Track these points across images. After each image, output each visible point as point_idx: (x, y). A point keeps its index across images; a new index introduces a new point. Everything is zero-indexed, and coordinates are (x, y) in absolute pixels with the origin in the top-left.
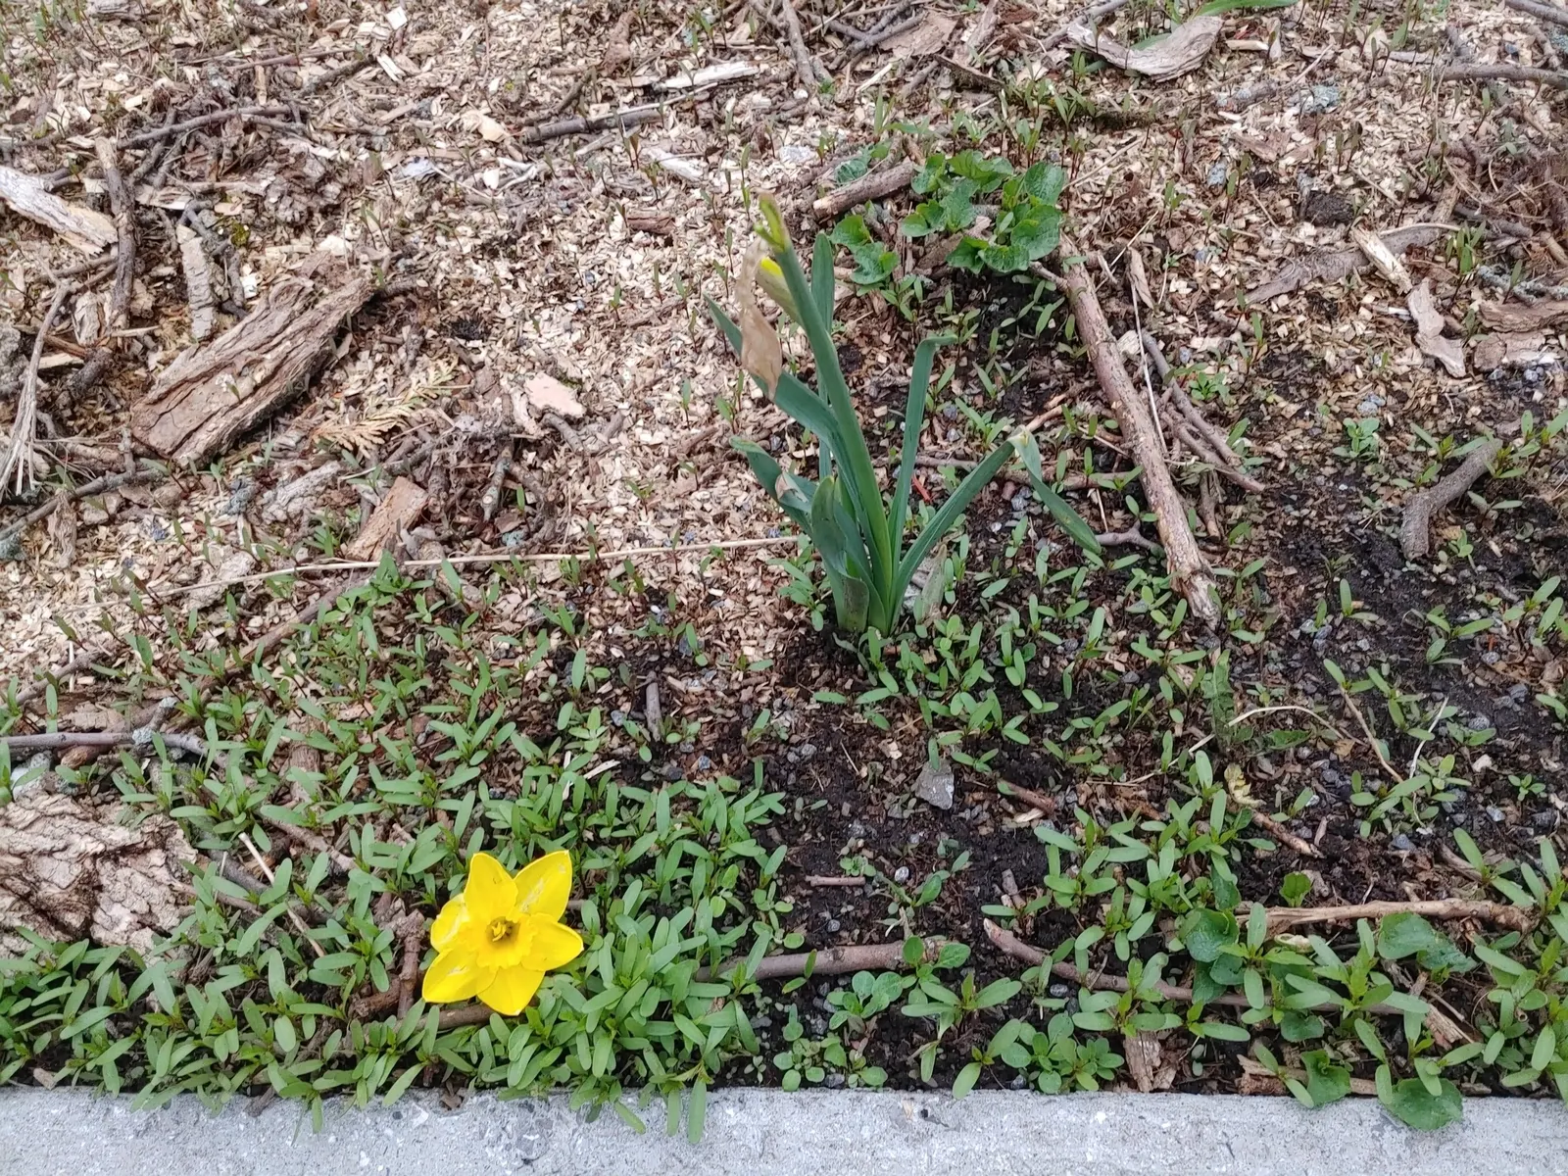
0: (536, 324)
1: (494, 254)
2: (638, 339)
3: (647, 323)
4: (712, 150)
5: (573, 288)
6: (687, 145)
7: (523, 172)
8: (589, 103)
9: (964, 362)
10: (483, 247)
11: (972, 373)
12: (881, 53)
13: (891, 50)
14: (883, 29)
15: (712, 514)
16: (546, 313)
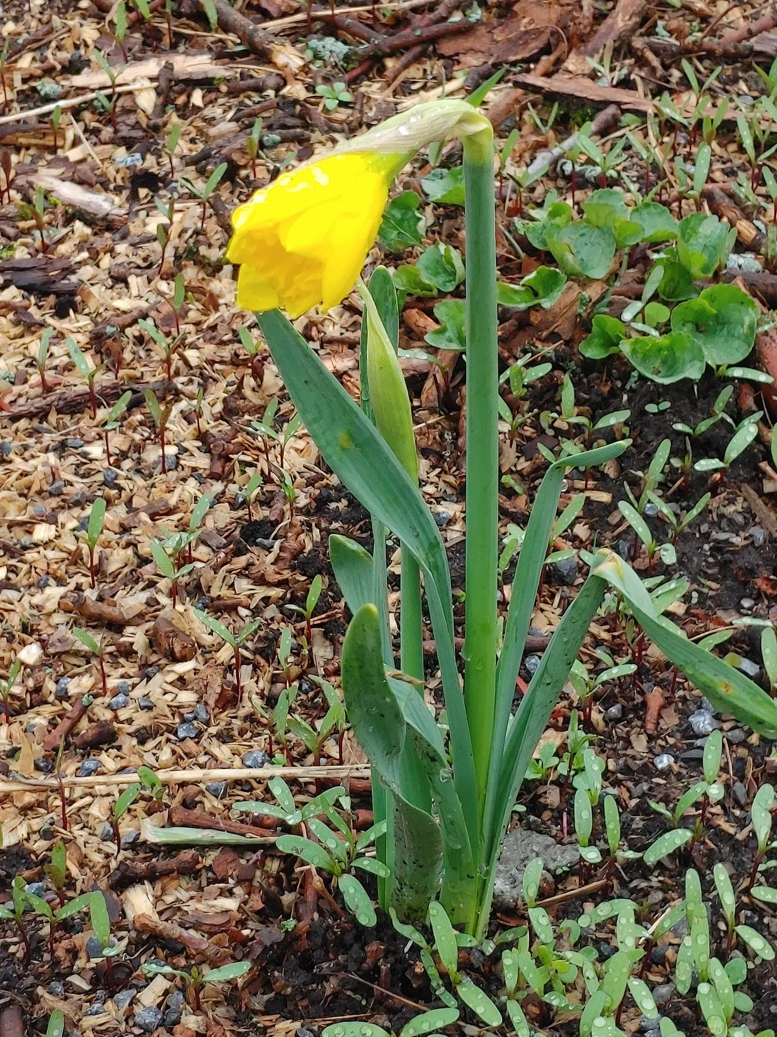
12: (441, 57)
13: (457, 54)
14: (444, 19)
15: (133, 728)
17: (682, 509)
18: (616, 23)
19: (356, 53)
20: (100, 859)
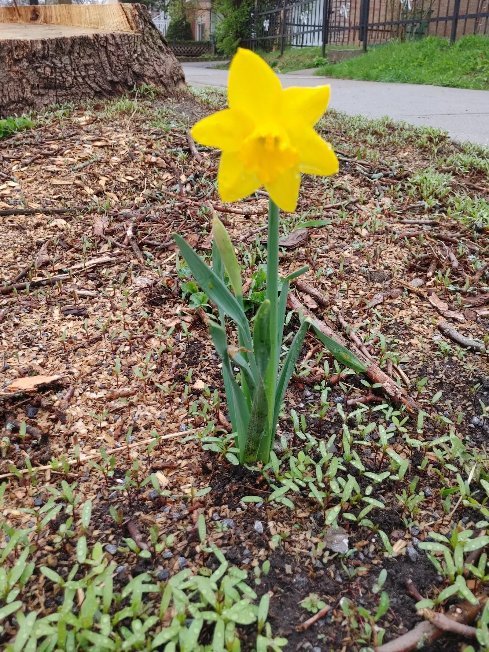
2: (79, 355)
3: (83, 347)
4: (100, 285)
5: (36, 340)
8: (31, 277)
13: (174, 249)
14: (168, 241)
15: (142, 425)
16: (20, 353)
19: (158, 249)
20: (144, 467)
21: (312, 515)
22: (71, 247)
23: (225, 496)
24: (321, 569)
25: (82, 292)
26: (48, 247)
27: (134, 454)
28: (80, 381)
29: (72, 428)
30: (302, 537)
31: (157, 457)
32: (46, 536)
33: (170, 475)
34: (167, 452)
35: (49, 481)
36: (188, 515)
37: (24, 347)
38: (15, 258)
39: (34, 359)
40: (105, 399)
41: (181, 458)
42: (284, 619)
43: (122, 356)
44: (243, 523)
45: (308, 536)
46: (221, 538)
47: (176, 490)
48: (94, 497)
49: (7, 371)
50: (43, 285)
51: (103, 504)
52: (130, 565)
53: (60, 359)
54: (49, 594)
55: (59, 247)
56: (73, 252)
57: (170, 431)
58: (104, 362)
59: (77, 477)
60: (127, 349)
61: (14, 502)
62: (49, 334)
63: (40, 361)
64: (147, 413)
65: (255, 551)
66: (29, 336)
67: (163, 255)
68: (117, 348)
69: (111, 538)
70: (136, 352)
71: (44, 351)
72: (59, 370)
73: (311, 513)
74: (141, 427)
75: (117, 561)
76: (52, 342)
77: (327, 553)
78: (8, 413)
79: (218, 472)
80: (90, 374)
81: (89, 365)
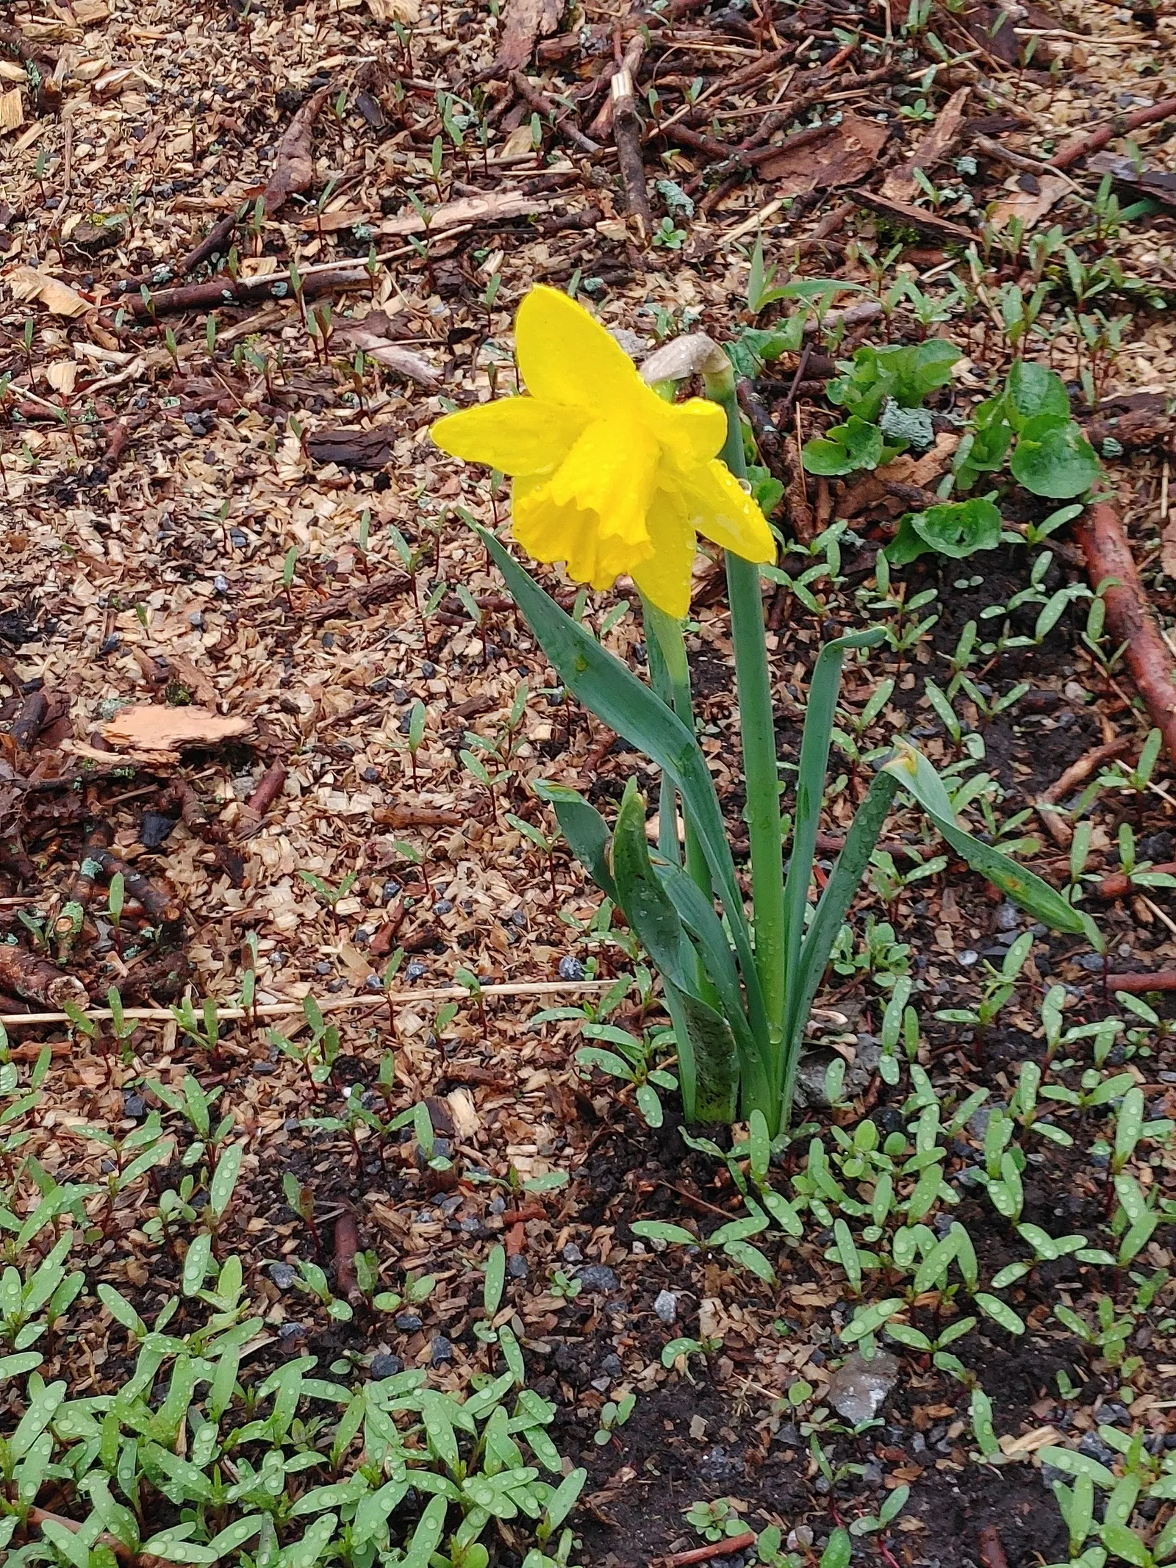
0: (141, 615)
1: (67, 500)
2: (326, 642)
3: (343, 614)
4: (459, 335)
5: (209, 556)
6: (414, 326)
7: (117, 369)
8: (240, 258)
9: (909, 682)
10: (50, 488)
11: (923, 702)
12: (762, 182)
13: (779, 179)
14: (764, 142)
15: (455, 933)
16: (157, 598)
17: (994, 690)
18: (933, 143)
19: (716, 172)
20: (426, 1066)
21: (842, 1306)
22: (401, 125)
23: (616, 1201)
24: (790, 1447)
25: (394, 354)
26: (316, 119)
27: (408, 1023)
28: (312, 741)
29: (258, 905)
30: (783, 1357)
31: (468, 1045)
32: (139, 1203)
33: (488, 1106)
34: (503, 1033)
35: (169, 1053)
36: (502, 1231)
37: (170, 577)
38: (199, 157)
39: (195, 627)
40: (369, 820)
41: (532, 1062)
42: (634, 1536)
43: (457, 669)
44: (635, 1287)
45: (799, 1360)
46: (554, 1312)
47: (492, 1152)
48: (278, 1123)
49: (111, 659)
50: (276, 298)
51: (294, 1150)
52: (317, 1324)
53: (270, 641)
54: (118, 1347)
55: (356, 123)
56: (401, 148)
57: (530, 968)
58: (398, 683)
59: (246, 1059)
60: (476, 647)
61: (75, 1094)
62: (252, 537)
63: (211, 639)
64: (480, 896)
65: (637, 1365)
66: (192, 535)
67: (732, 204)
68: (445, 639)
69: (289, 1246)
70: (503, 663)
71: (230, 600)
72: (259, 684)
73: (840, 1299)
74: (452, 940)
75: (288, 1308)
76: (257, 570)
77: (823, 1412)
78: (90, 820)
79: (620, 1128)
80: (346, 721)
81: (349, 685)
